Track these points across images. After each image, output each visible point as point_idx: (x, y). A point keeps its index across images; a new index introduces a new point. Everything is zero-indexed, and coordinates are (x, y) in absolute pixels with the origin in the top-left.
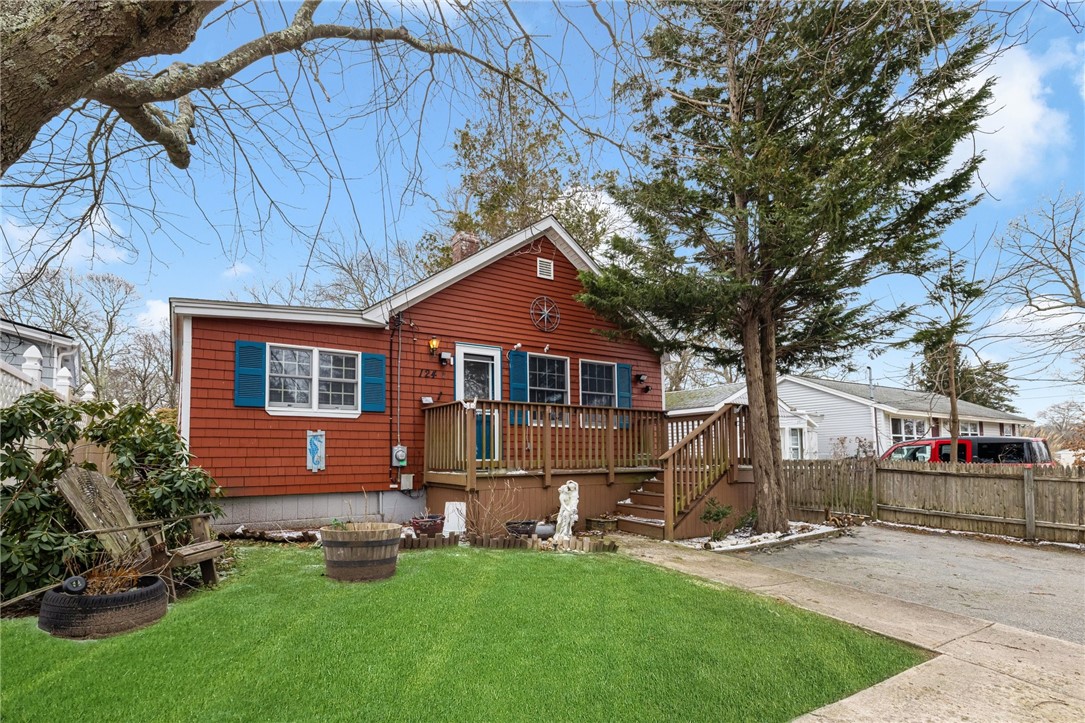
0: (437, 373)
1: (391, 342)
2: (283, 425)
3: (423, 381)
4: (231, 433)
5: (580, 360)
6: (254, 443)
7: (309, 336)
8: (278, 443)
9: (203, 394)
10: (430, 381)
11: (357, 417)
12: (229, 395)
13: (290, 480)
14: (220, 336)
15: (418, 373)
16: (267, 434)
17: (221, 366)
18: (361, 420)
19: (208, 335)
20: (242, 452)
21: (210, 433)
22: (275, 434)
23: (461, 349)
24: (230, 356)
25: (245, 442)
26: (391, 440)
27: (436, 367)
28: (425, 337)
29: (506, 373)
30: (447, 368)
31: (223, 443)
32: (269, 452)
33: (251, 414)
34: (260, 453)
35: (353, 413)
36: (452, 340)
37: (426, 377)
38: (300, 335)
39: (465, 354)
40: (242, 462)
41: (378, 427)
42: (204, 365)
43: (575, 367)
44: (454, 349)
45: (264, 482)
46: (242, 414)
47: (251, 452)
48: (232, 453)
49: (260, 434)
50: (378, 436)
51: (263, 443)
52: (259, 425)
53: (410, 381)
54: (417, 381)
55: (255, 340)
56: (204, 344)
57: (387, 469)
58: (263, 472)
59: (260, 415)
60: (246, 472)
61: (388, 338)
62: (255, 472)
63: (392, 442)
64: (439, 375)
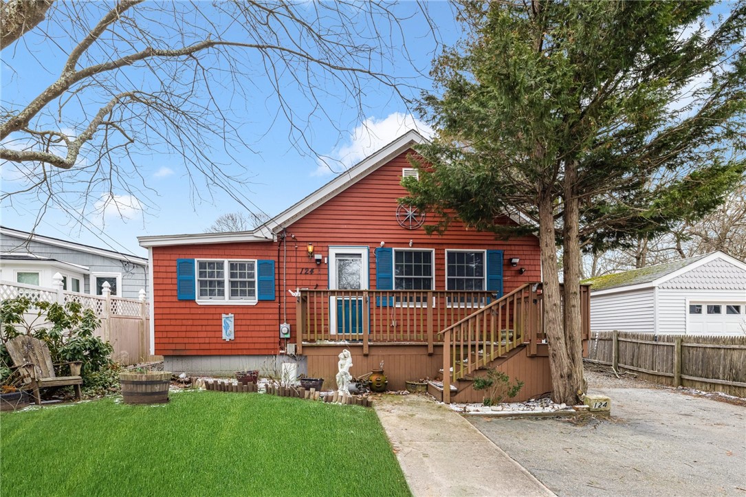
0: (314, 270)
1: (279, 250)
2: (207, 311)
3: (303, 277)
4: (177, 317)
5: (446, 250)
6: (190, 322)
7: (221, 252)
8: (205, 322)
9: (161, 293)
10: (308, 277)
11: (255, 304)
12: (175, 293)
13: (212, 346)
14: (168, 257)
15: (299, 271)
16: (198, 317)
17: (170, 275)
18: (258, 306)
19: (161, 257)
20: (184, 328)
21: (165, 317)
22: (202, 317)
23: (333, 251)
24: (174, 269)
25: (185, 322)
26: (280, 319)
27: (314, 266)
28: (305, 244)
29: (373, 266)
30: (323, 266)
31: (173, 322)
32: (199, 328)
33: (188, 304)
34: (194, 328)
35: (252, 301)
36: (326, 244)
37: (306, 274)
38: (216, 252)
39: (336, 254)
40: (183, 334)
41: (271, 311)
42: (160, 275)
43: (440, 256)
44: (328, 251)
45: (197, 347)
46: (183, 305)
47: (189, 328)
48: (177, 329)
49: (194, 317)
50: (271, 317)
51: (196, 323)
52: (193, 311)
53: (293, 277)
54: (299, 277)
55: (188, 257)
56: (160, 263)
57: (277, 340)
58: (196, 341)
59: (192, 305)
60: (186, 341)
61: (277, 248)
62: (191, 340)
63: (280, 321)
64: (316, 271)
